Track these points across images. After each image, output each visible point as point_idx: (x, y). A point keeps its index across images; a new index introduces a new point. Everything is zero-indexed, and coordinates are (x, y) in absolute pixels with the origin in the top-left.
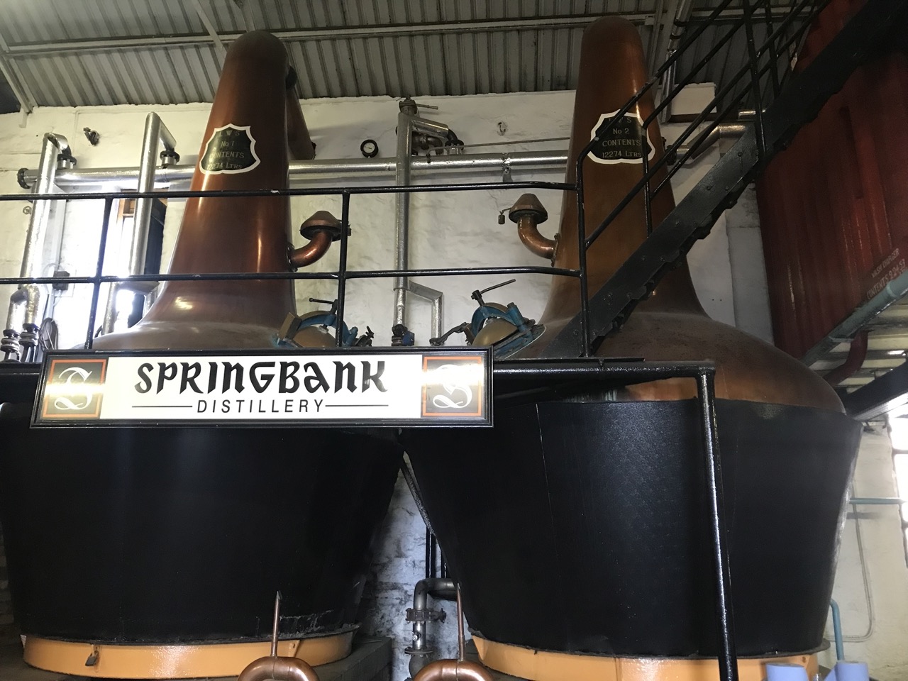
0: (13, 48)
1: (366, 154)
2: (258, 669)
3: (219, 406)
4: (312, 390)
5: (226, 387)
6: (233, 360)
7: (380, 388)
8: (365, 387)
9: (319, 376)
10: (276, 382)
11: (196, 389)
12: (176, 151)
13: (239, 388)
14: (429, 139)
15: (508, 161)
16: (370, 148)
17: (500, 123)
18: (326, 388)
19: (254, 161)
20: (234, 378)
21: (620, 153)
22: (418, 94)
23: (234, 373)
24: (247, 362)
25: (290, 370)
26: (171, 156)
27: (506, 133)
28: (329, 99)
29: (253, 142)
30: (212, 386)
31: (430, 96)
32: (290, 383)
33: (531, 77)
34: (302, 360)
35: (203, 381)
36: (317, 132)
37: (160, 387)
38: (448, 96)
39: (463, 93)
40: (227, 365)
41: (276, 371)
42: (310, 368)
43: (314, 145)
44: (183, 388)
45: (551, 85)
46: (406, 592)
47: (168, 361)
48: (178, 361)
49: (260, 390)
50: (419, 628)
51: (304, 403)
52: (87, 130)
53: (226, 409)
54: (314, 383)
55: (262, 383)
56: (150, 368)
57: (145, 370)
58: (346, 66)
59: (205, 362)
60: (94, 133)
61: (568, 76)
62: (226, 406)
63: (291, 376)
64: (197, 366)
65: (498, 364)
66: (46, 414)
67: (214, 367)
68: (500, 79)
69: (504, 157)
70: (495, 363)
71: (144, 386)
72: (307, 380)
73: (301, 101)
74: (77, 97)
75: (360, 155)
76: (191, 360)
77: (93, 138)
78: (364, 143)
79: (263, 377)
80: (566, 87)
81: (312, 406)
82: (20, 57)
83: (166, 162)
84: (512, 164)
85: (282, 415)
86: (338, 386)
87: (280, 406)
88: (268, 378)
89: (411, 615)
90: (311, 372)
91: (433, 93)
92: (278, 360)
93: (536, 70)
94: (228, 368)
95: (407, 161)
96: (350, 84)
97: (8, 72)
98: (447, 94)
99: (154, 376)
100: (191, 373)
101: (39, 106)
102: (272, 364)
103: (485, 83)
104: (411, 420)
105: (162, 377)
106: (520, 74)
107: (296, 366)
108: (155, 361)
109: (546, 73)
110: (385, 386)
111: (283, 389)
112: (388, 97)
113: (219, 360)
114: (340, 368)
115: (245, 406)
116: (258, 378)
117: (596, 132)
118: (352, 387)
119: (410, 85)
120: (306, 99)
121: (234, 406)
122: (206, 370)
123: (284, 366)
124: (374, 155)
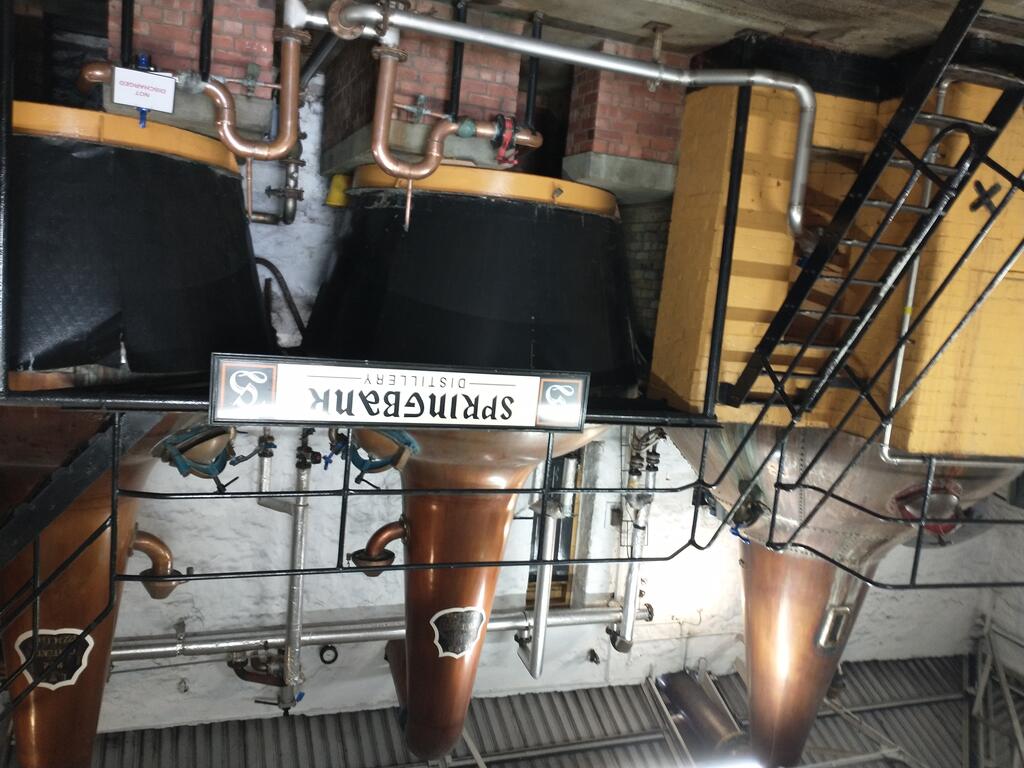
0: (660, 736)
1: (333, 649)
2: (425, 171)
3: (448, 383)
4: (374, 393)
5: (443, 399)
6: (437, 420)
7: (314, 392)
8: (327, 394)
9: (366, 404)
10: (403, 401)
11: (467, 398)
12: (517, 644)
13: (433, 397)
14: (264, 668)
15: (179, 647)
16: (329, 655)
17: (186, 691)
18: (361, 394)
19: (436, 623)
20: (437, 406)
21: (56, 640)
22: (275, 720)
23: (437, 410)
24: (427, 418)
25: (391, 410)
26: (522, 639)
27: (179, 681)
28: (370, 709)
29: (436, 642)
30: (454, 400)
31: (262, 717)
32: (392, 399)
33: (148, 746)
34: (380, 418)
35: (462, 404)
36: (383, 672)
37: (495, 400)
38: (242, 719)
39: (225, 725)
40: (442, 416)
41: (403, 410)
42: (375, 411)
43: (386, 658)
44: (477, 399)
45: (124, 738)
46: (305, 215)
47: (489, 422)
48: (480, 422)
49: (416, 395)
50: (292, 183)
51: (380, 382)
52: (597, 662)
53: (443, 380)
54: (371, 398)
55: (414, 400)
56: (503, 417)
57: (507, 415)
58: (350, 742)
59: (460, 420)
60: (592, 660)
61: (104, 749)
62: (443, 382)
63: (390, 405)
64: (466, 416)
65: (205, 409)
66: (580, 383)
67: (453, 416)
68: (184, 741)
69: (183, 652)
70: (207, 411)
71: (507, 401)
72: (377, 401)
73: (397, 705)
74: (608, 695)
75: (340, 648)
76: (471, 421)
77: (593, 656)
78: (333, 661)
79: (413, 405)
80: (106, 737)
81: (374, 380)
82: (656, 729)
83: (526, 632)
84: (174, 644)
85: (398, 373)
86: (351, 395)
87: (399, 380)
88: (409, 404)
89: (298, 195)
90: (374, 408)
91: (258, 723)
92: (401, 419)
93: (142, 754)
94: (442, 415)
95: (289, 642)
96: (347, 726)
97: (664, 713)
98: (244, 721)
99: (500, 410)
100: (471, 411)
101: (640, 686)
102: (406, 415)
103: (200, 737)
104: (285, 362)
105: (493, 409)
106: (160, 747)
107: (386, 414)
108: (499, 422)
109: (130, 751)
110: (310, 394)
111: (397, 395)
112: (308, 714)
113: (448, 420)
114: (349, 411)
115: (428, 382)
116: (417, 405)
117: (80, 664)
118: (339, 394)
119: (284, 729)
120: (394, 708)
121: (437, 383)
122: (459, 412)
123: (396, 414)
124: (325, 647)
